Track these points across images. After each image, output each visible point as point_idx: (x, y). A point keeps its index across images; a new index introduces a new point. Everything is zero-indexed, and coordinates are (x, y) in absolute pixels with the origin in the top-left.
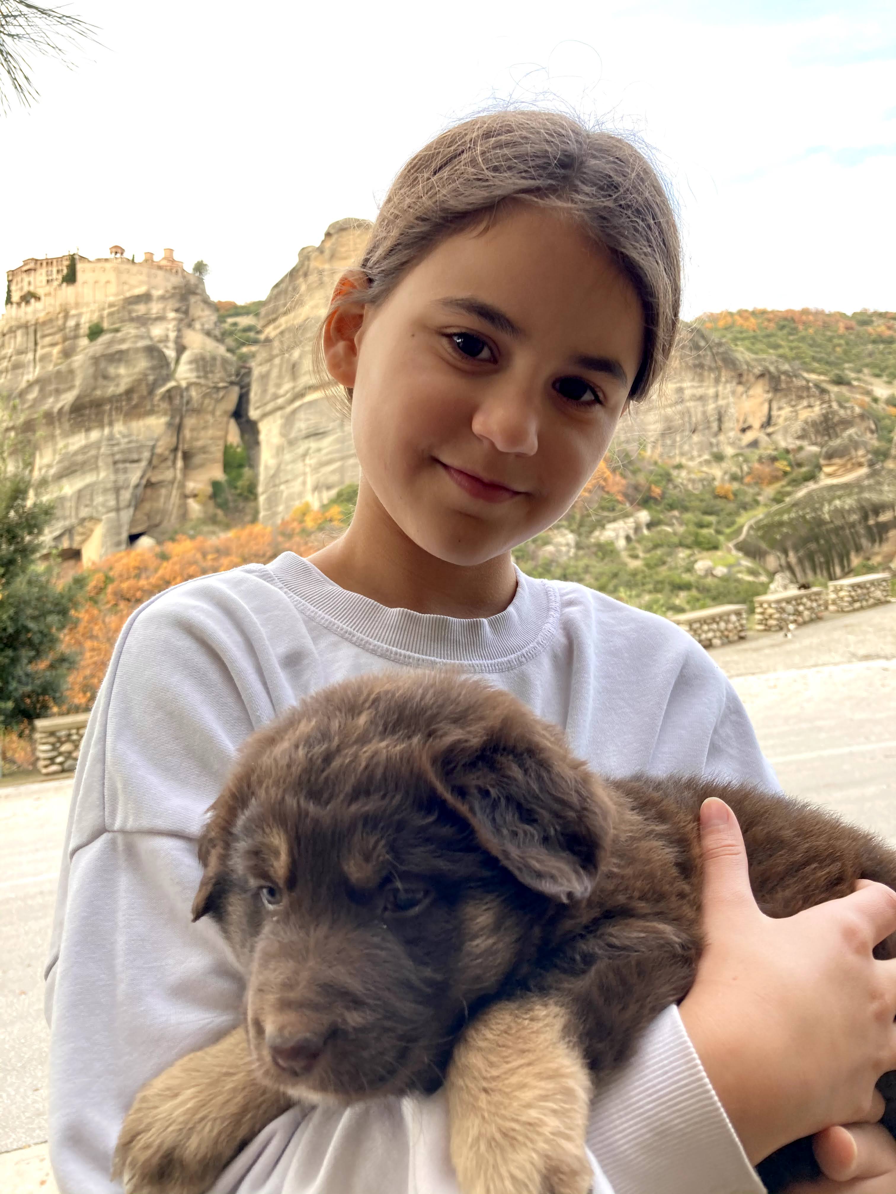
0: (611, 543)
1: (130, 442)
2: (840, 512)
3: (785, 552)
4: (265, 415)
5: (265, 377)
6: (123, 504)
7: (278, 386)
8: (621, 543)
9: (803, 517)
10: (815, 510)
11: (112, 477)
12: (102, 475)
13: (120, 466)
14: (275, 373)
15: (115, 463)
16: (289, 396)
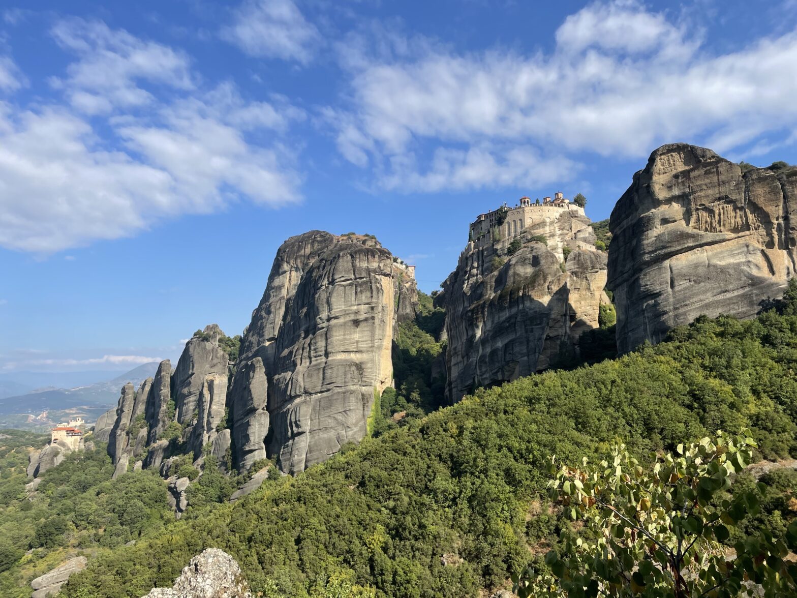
6: (531, 351)
7: (624, 266)
11: (524, 335)
12: (518, 334)
13: (529, 328)
14: (621, 257)
15: (526, 326)
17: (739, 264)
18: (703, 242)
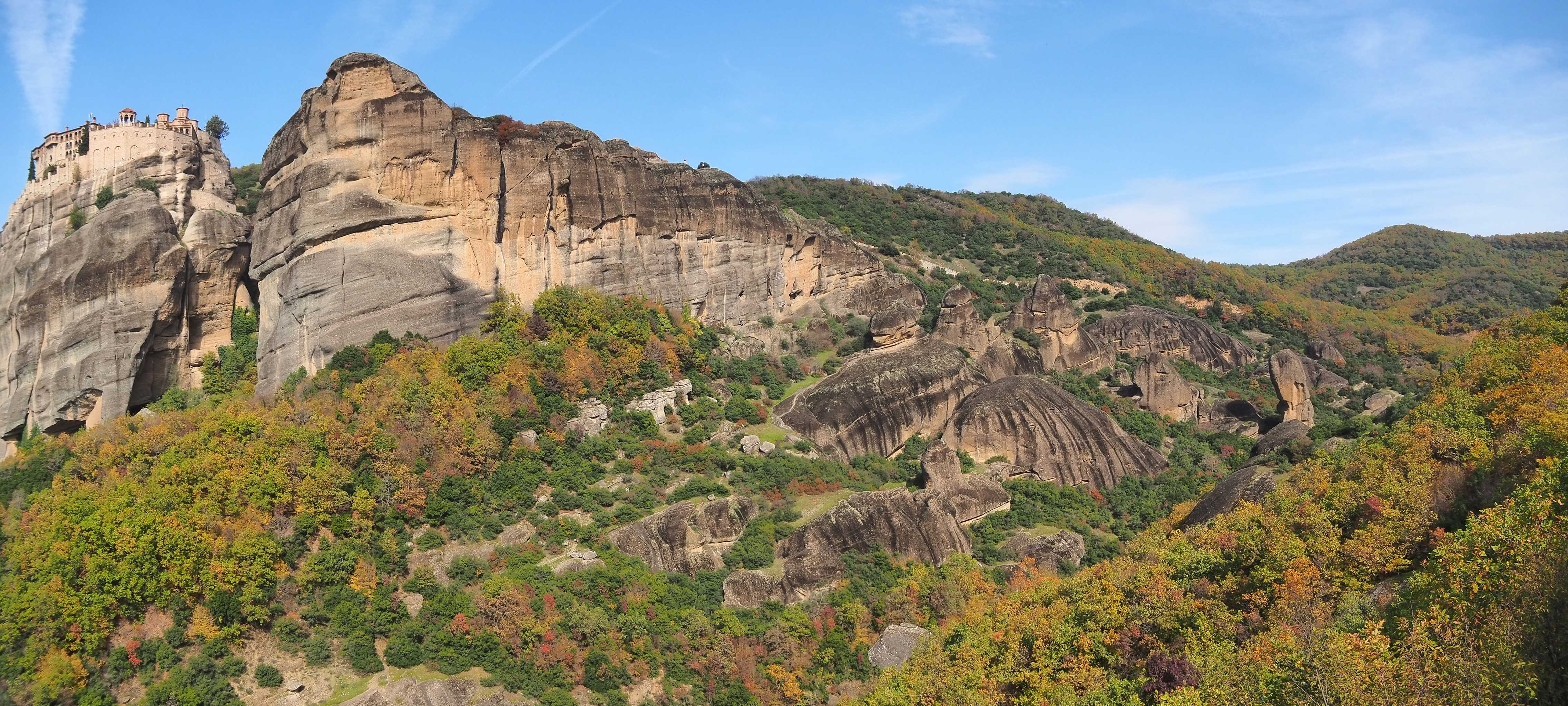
0: (649, 414)
1: (132, 310)
2: (891, 384)
3: (836, 426)
4: (263, 275)
5: (265, 233)
6: (122, 376)
7: (278, 241)
8: (659, 415)
9: (854, 388)
10: (865, 381)
11: (114, 346)
12: (104, 345)
13: (122, 334)
14: (274, 228)
15: (116, 332)
16: (288, 251)
17: (438, 259)
18: (393, 217)
